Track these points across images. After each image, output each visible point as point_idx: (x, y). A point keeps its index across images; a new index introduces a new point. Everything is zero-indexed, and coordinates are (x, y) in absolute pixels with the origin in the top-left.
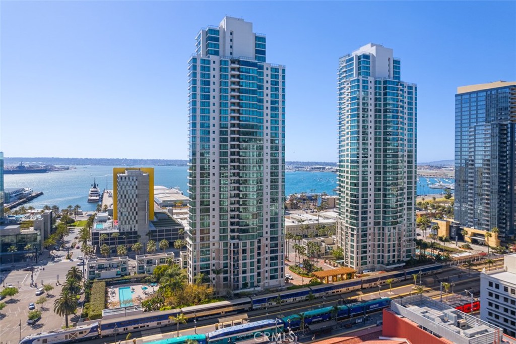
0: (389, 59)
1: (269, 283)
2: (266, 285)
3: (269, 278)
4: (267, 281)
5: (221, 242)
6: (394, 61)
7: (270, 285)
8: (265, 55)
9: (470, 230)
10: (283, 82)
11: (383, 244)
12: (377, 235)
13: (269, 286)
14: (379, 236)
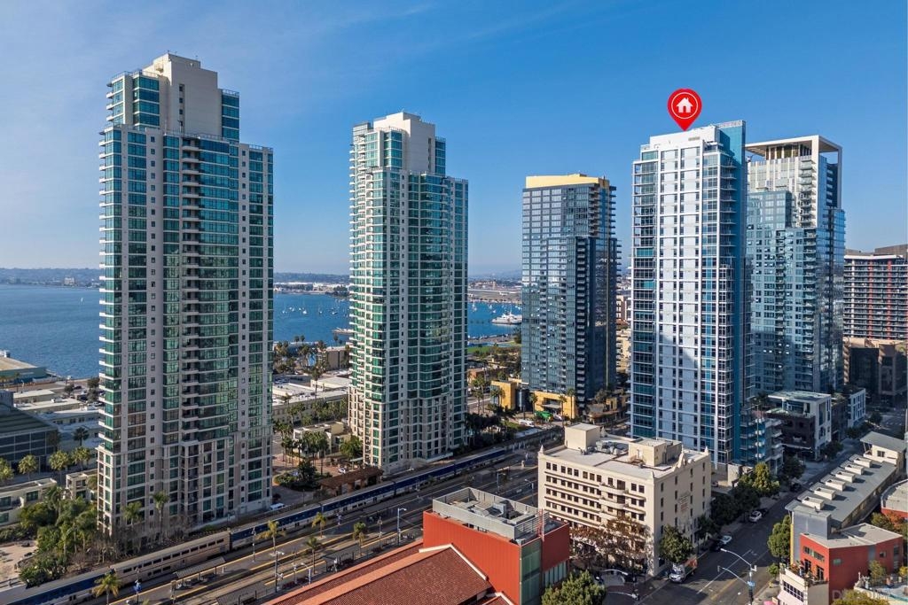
0: (430, 140)
1: (246, 507)
2: (242, 511)
3: (246, 499)
4: (243, 504)
5: (165, 447)
6: (436, 142)
7: (248, 510)
8: (238, 128)
9: (541, 396)
10: (269, 175)
11: (421, 426)
12: (412, 412)
13: (246, 512)
14: (416, 413)
